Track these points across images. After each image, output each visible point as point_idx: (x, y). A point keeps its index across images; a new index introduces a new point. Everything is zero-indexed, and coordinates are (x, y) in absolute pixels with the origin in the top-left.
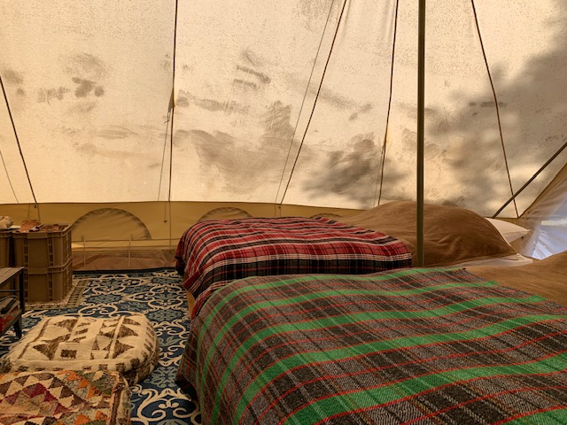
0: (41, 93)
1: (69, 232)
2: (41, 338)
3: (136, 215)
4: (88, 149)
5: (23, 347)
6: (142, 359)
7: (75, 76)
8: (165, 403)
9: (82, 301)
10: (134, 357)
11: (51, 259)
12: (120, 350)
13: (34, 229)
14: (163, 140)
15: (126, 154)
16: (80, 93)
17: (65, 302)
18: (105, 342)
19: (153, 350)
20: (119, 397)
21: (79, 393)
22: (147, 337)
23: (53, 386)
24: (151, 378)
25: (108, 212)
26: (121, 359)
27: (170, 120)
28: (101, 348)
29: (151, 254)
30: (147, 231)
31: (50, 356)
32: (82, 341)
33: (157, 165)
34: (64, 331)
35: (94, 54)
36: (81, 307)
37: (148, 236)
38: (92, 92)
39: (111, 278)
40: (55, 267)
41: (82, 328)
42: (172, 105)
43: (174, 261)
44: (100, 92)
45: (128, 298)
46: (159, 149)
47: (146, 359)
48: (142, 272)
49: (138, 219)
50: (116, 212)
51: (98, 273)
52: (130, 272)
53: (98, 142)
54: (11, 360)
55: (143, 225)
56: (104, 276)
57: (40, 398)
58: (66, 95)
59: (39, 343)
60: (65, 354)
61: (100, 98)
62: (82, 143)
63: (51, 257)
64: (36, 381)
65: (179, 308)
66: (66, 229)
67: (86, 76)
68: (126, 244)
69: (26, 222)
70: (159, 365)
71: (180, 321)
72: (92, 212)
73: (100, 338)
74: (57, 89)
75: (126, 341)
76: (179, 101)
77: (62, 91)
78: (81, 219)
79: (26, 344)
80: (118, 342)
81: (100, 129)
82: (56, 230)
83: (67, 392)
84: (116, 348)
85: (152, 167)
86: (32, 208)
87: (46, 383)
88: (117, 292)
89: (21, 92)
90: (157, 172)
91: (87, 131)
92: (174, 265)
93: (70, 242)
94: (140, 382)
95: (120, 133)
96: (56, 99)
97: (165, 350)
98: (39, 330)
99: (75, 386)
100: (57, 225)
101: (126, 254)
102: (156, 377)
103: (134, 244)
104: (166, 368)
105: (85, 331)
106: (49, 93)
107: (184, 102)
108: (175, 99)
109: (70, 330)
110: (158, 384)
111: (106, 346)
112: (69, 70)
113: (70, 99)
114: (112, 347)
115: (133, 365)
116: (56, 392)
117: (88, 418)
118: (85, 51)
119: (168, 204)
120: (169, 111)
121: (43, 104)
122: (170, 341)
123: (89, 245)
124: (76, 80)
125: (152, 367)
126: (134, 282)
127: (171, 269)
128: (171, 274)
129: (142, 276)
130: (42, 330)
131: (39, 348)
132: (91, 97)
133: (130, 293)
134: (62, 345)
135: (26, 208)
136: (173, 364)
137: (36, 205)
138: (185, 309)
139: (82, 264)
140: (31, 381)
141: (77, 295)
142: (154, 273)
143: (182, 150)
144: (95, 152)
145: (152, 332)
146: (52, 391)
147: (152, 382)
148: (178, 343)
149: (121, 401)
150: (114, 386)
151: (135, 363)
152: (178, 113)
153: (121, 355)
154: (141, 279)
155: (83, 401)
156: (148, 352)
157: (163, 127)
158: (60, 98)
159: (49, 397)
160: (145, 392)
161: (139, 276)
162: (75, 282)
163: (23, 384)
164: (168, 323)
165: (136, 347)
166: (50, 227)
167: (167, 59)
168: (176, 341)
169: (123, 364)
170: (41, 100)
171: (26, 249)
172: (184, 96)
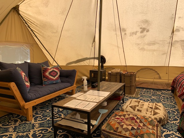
0: (131, 34)
1: (136, 75)
2: (131, 104)
3: (156, 70)
4: (143, 49)
5: (127, 106)
6: (163, 118)
7: (140, 27)
8: (172, 136)
9: (139, 96)
10: (160, 117)
11: (131, 82)
12: (155, 114)
13: (126, 73)
14: (168, 45)
15: (154, 50)
16: (142, 32)
17: (134, 96)
18: (150, 110)
19: (166, 116)
20: (158, 129)
21: (145, 123)
22: (164, 112)
23: (137, 119)
24: (166, 126)
25: (147, 69)
26: (156, 116)
27: (172, 37)
28: (149, 111)
29: (161, 84)
30: (160, 76)
31: (134, 110)
32: (143, 108)
33: (165, 53)
34: (137, 104)
35: (147, 19)
36: (139, 98)
37: (160, 78)
38: (146, 31)
39: (147, 90)
40: (132, 84)
41: (142, 104)
42: (173, 32)
43: (170, 87)
44: (148, 31)
45: (154, 97)
46: (166, 48)
47: (164, 119)
48: (157, 90)
49: (157, 72)
50: (150, 69)
51: (143, 88)
52: (153, 89)
53: (146, 47)
54: (124, 109)
55: (158, 74)
56: (145, 89)
57: (134, 121)
58: (138, 33)
59: (130, 105)
60: (138, 110)
61: (148, 33)
62: (141, 47)
63: (131, 81)
64: (132, 116)
65: (173, 105)
66: (135, 74)
67: (144, 27)
68: (152, 80)
69: (124, 71)
70: (168, 122)
71: (174, 109)
72: (142, 69)
73: (148, 108)
74: (135, 32)
75: (157, 111)
76: (176, 30)
77: (136, 32)
78: (138, 71)
79: (127, 105)
80: (154, 111)
81: (147, 43)
82: (132, 73)
83: (141, 122)
84: (154, 112)
85: (163, 54)
86: (125, 67)
87: (135, 118)
88: (150, 95)
89: (125, 34)
90: (165, 56)
91: (142, 44)
92: (170, 89)
93: (136, 78)
94: (162, 126)
95: (153, 43)
96: (135, 35)
97: (170, 117)
98: (130, 102)
99: (143, 120)
100: (132, 72)
101: (152, 83)
102: (167, 126)
103: (155, 80)
104: (171, 124)
105: (143, 105)
106: (133, 33)
107: (178, 30)
108: (174, 30)
109: (139, 104)
110: (169, 129)
111: (151, 111)
112: (139, 26)
113: (139, 34)
114: (152, 112)
115: (160, 119)
116: (138, 121)
117: (149, 131)
118: (144, 19)
119: (168, 67)
120: (172, 34)
121: (131, 37)
122: (171, 115)
123: (140, 79)
124: (141, 28)
125: (166, 122)
126: (155, 93)
127: (168, 90)
128: (169, 92)
129: (158, 91)
130: (131, 102)
131: (131, 107)
132: (145, 33)
133: (154, 96)
134: (137, 108)
135: (123, 67)
136: (173, 123)
137: (126, 66)
138: (176, 105)
139: (138, 85)
140: (131, 116)
141: (137, 94)
142: (162, 91)
143: (175, 48)
144: (144, 50)
145: (165, 110)
146: (137, 120)
147: (166, 127)
148: (175, 116)
149: (159, 130)
150: (156, 124)
151: (161, 119)
152: (175, 35)
153: (156, 115)
154: (157, 92)
155: (146, 126)
156: (165, 117)
157: (169, 40)
158: (136, 34)
159: (136, 122)
160: (164, 130)
161: (157, 91)
162: (137, 90)
163: (129, 116)
164: (170, 109)
165: (161, 114)
166: (130, 73)
167: (172, 16)
168: (174, 115)
169: (157, 118)
170: (130, 36)
171: (124, 78)
172: (178, 28)
